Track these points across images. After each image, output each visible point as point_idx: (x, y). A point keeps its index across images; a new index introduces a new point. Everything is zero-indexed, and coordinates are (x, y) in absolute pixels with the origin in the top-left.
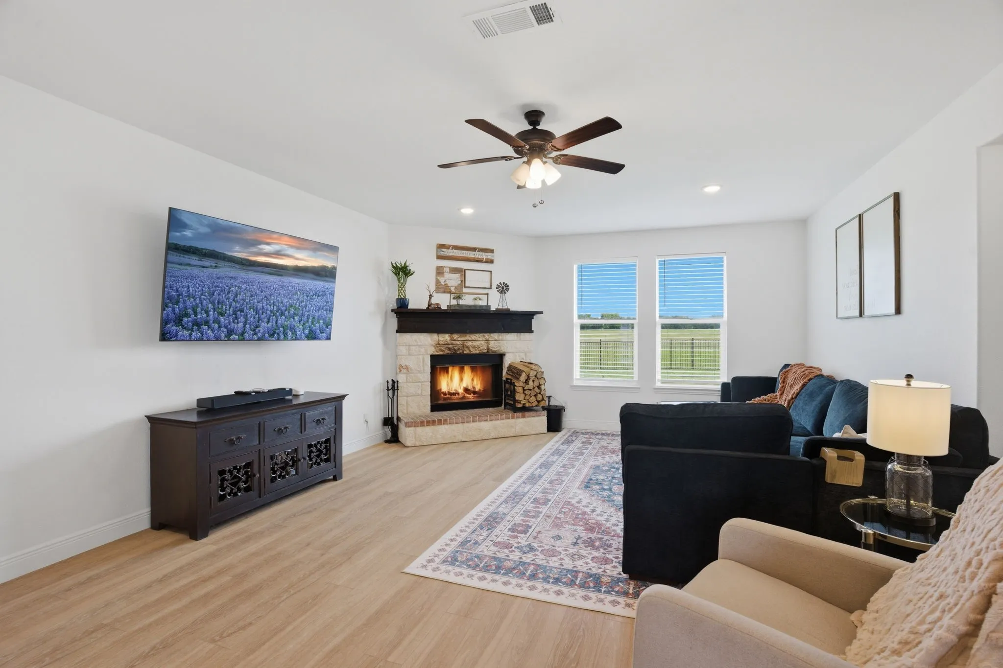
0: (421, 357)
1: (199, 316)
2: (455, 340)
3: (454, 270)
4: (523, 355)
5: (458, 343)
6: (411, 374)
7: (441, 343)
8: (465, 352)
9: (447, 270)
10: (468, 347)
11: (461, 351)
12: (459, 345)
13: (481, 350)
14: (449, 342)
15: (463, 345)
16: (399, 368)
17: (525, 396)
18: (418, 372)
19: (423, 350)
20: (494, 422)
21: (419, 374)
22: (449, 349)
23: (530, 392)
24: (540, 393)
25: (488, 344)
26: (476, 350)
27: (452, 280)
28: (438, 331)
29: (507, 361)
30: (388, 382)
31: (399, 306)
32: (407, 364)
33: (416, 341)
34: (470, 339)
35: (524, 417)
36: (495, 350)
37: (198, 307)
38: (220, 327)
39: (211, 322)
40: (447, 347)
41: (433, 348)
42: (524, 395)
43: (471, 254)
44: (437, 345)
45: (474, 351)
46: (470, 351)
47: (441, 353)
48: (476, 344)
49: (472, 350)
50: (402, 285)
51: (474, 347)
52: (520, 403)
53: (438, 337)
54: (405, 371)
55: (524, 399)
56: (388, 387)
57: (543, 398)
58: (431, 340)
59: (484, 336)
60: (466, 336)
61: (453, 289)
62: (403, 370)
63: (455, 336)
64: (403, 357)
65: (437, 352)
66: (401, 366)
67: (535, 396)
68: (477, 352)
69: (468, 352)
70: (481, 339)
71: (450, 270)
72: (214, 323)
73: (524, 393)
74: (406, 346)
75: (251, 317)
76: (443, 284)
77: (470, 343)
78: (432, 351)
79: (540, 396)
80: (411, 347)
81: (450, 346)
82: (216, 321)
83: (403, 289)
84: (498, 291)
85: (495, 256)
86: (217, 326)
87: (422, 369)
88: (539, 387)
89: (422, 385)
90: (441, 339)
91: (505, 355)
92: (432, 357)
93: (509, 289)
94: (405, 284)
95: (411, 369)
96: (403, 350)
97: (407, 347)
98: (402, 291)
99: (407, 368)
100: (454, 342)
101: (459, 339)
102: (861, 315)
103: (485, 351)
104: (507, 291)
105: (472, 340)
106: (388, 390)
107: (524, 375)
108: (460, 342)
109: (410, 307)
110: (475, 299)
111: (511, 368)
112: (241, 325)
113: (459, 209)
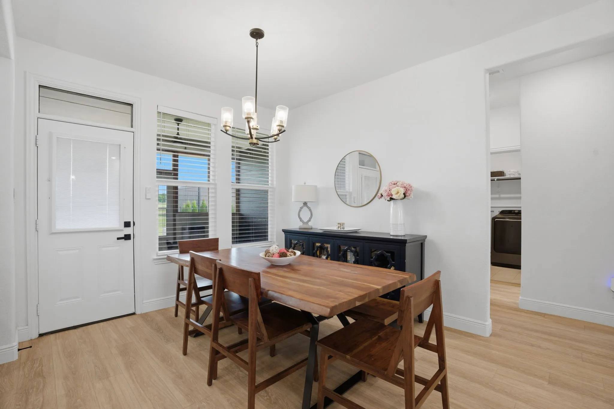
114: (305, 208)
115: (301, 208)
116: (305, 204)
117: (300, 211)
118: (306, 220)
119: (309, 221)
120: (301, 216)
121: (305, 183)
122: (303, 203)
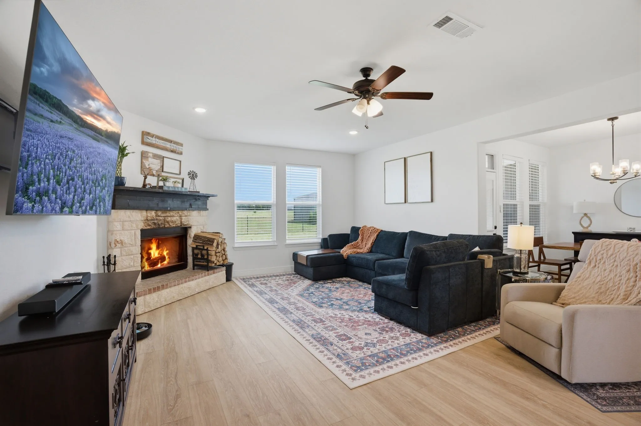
0: (133, 232)
1: (42, 185)
2: (159, 216)
3: (156, 156)
4: (202, 227)
5: (161, 218)
6: (125, 248)
7: (149, 218)
8: (166, 226)
9: (150, 155)
10: (168, 222)
11: (163, 225)
12: (162, 220)
13: (177, 224)
14: (155, 217)
15: (164, 220)
16: (115, 243)
17: (217, 257)
18: (130, 246)
19: (134, 225)
20: (198, 280)
21: (131, 248)
22: (155, 224)
23: (219, 254)
24: (224, 254)
25: (181, 219)
26: (173, 224)
27: (154, 164)
28: (148, 209)
29: (192, 233)
30: (104, 257)
31: (117, 184)
32: (122, 239)
33: (129, 217)
34: (169, 215)
35: (214, 273)
36: (185, 223)
37: (42, 173)
38: (56, 198)
39: (50, 192)
40: (154, 223)
41: (143, 224)
42: (215, 256)
43: (168, 145)
44: (145, 220)
45: (172, 225)
46: (169, 225)
47: (149, 227)
48: (174, 219)
49: (171, 225)
50: (119, 164)
51: (172, 222)
52: (214, 263)
53: (147, 213)
54: (120, 246)
55: (216, 260)
56: (104, 262)
57: (226, 258)
58: (141, 216)
59: (178, 213)
60: (166, 213)
61: (154, 172)
62: (118, 245)
63: (159, 213)
64: (117, 232)
65: (146, 227)
66: (116, 241)
67: (222, 256)
68: (174, 226)
69: (168, 226)
70: (176, 215)
71: (153, 156)
72: (52, 193)
73: (215, 255)
74: (120, 221)
75: (79, 188)
76: (148, 167)
77: (169, 219)
78: (141, 226)
79: (224, 256)
80: (125, 223)
81: (156, 221)
82: (55, 191)
83: (120, 168)
84: (189, 177)
85: (184, 149)
86: (54, 196)
87: (134, 243)
88: (224, 250)
89: (133, 256)
90: (149, 215)
91: (190, 227)
92: (142, 231)
93: (197, 176)
94: (122, 163)
95: (125, 243)
96: (117, 226)
97: (121, 223)
98: (119, 170)
99: (122, 243)
100: (158, 218)
101: (162, 215)
102: (405, 202)
103: (179, 225)
104: (196, 178)
105: (171, 216)
106: (104, 265)
107: (215, 241)
108: (162, 217)
109: (126, 186)
110: (175, 182)
111: (197, 237)
112: (71, 196)
113: (194, 108)
114: (585, 218)
115: (582, 217)
116: (586, 214)
117: (581, 219)
118: (585, 225)
119: (589, 226)
120: (582, 223)
121: (585, 201)
122: (584, 214)
